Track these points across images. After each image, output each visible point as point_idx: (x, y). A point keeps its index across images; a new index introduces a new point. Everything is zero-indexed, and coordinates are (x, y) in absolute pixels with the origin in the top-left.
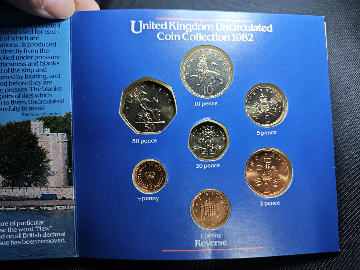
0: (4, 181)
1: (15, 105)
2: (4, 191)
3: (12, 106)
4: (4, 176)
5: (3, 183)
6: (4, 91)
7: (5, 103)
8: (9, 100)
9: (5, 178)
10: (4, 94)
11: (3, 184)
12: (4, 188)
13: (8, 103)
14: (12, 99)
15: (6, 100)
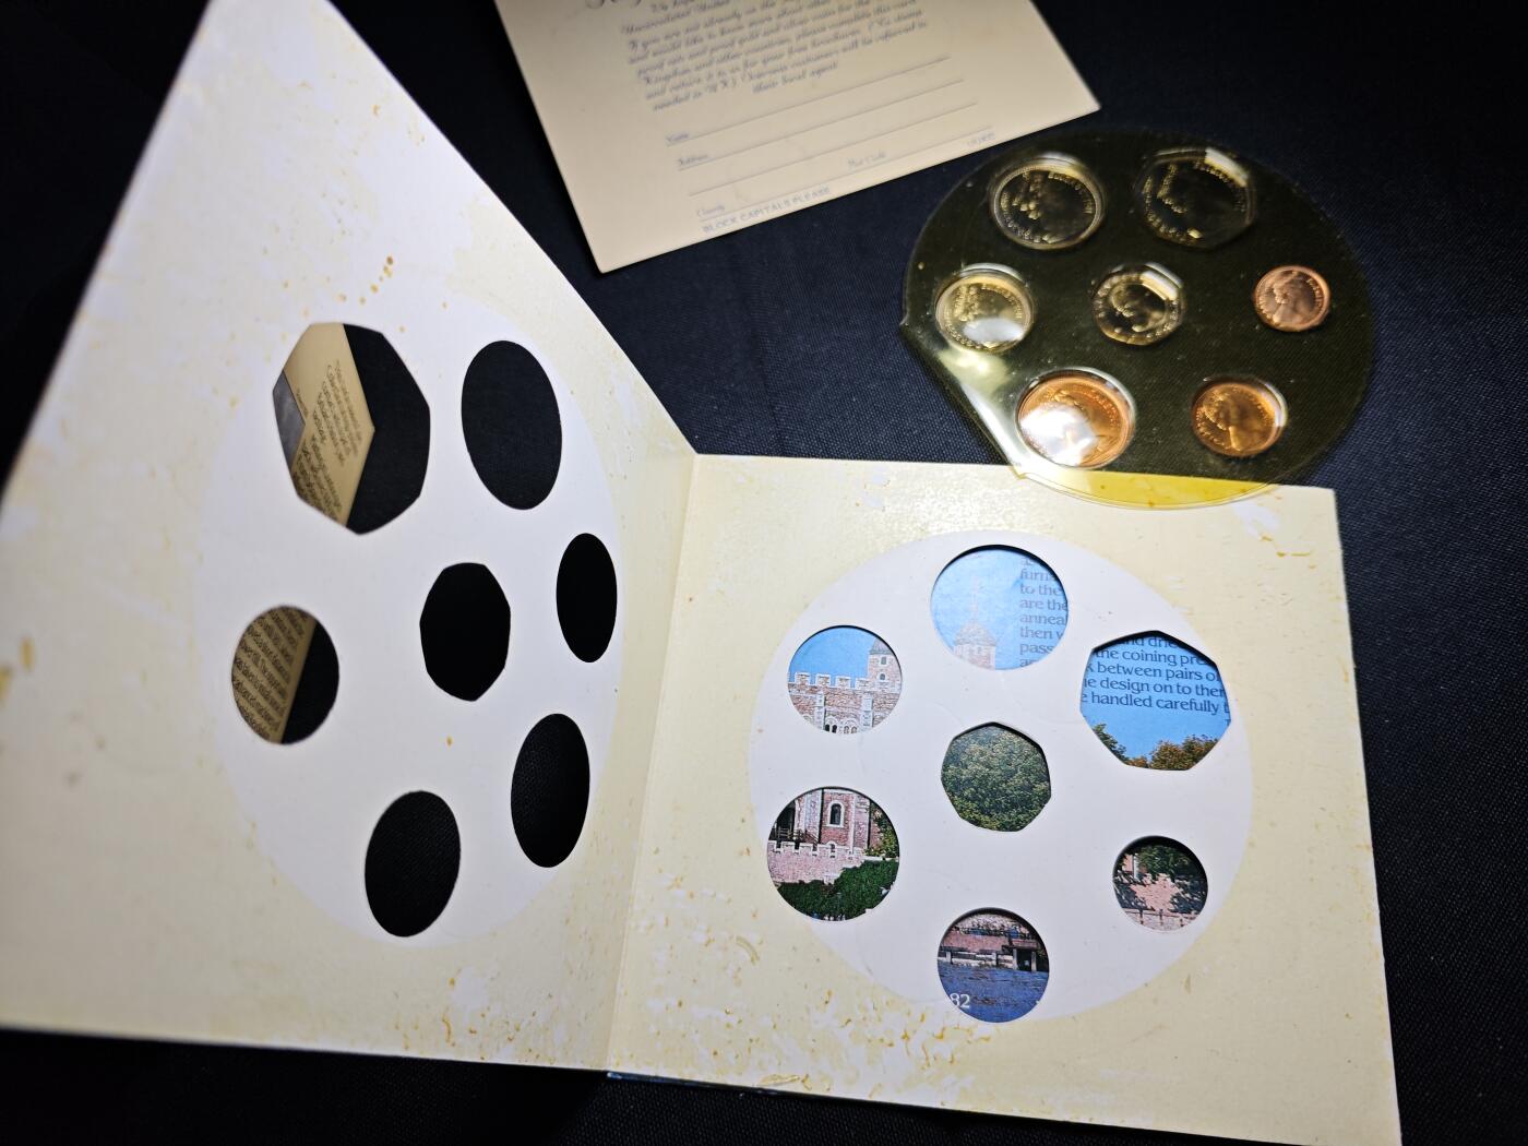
0: (1177, 896)
1: (1206, 698)
2: (1179, 923)
3: (1200, 700)
4: (1177, 881)
5: (1175, 900)
6: (1178, 661)
7: (1180, 689)
8: (1192, 683)
9: (1180, 886)
10: (1178, 667)
11: (1173, 903)
12: (1178, 914)
13: (1187, 690)
14: (1199, 683)
15: (1184, 682)
